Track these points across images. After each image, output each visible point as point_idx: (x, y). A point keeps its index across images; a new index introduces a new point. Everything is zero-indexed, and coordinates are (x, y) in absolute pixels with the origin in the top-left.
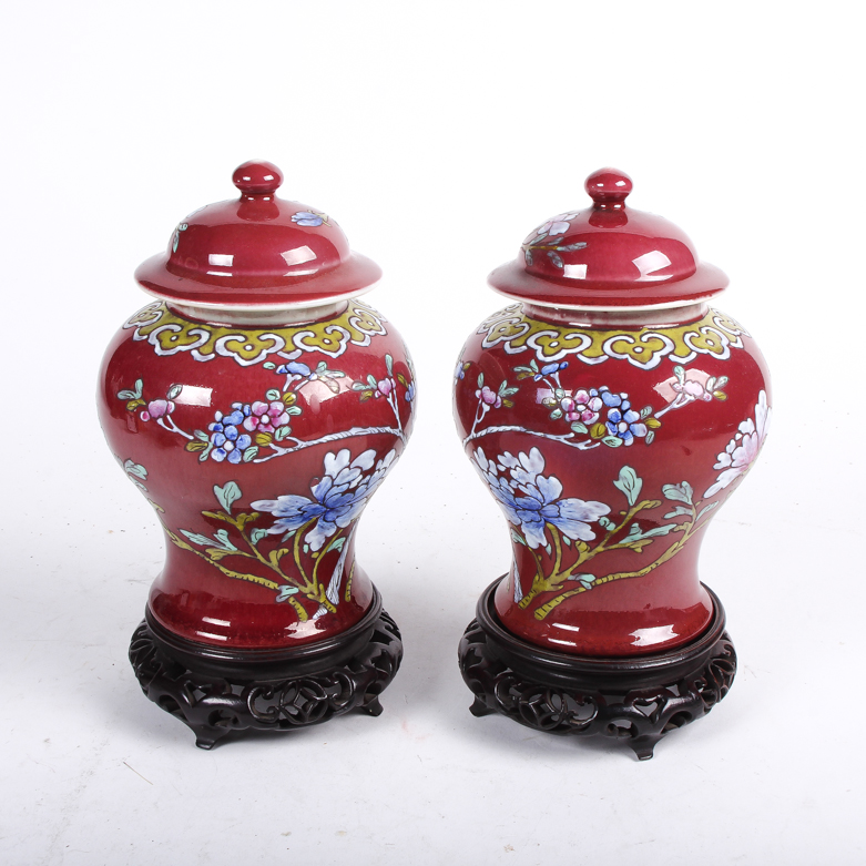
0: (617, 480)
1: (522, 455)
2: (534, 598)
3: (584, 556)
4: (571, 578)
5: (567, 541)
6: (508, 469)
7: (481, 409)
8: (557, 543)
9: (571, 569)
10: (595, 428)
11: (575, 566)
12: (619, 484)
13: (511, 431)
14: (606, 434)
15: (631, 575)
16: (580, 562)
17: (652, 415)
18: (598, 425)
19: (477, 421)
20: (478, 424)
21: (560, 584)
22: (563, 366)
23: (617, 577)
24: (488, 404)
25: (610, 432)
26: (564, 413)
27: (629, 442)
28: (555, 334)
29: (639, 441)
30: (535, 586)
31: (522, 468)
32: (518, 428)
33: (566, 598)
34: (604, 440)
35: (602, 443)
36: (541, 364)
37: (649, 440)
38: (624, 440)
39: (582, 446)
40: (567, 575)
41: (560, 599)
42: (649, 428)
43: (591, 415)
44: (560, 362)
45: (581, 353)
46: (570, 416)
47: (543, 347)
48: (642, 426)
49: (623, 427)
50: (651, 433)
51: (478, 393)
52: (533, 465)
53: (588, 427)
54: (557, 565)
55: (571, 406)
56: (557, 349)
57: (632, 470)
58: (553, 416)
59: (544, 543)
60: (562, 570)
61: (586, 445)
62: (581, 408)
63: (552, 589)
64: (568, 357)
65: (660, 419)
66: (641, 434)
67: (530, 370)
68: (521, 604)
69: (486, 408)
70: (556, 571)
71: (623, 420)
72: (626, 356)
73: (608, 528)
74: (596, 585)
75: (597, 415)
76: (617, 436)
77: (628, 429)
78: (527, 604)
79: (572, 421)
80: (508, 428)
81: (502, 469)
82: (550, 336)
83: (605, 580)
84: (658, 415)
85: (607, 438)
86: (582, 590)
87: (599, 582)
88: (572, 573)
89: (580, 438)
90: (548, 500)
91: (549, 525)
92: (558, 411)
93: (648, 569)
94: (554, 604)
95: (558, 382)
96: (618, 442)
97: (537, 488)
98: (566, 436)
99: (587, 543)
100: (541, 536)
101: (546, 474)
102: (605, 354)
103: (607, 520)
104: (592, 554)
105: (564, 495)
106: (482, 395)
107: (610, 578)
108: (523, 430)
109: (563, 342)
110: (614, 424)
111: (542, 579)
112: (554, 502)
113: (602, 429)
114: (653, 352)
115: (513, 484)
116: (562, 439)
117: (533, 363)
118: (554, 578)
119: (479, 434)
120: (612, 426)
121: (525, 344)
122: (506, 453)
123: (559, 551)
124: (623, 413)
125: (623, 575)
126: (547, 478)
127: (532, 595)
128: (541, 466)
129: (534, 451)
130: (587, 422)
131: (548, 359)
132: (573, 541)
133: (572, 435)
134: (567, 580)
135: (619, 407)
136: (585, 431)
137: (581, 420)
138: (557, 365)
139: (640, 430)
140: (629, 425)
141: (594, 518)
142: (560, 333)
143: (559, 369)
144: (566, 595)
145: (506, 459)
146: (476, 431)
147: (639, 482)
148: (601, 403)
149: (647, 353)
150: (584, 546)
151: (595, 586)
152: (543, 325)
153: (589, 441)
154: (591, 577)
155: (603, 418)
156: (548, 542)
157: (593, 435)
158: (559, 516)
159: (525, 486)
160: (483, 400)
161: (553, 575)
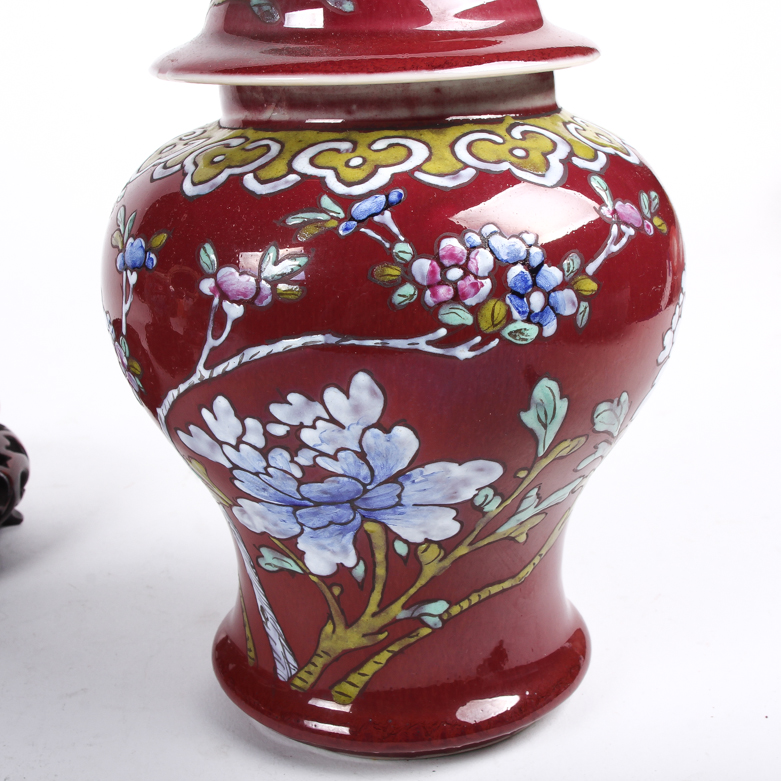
0: (527, 408)
1: (332, 395)
2: (326, 667)
3: (429, 572)
4: (402, 615)
5: (401, 549)
6: (296, 430)
7: (221, 316)
8: (380, 556)
9: (403, 599)
10: (486, 312)
11: (412, 591)
12: (529, 418)
13: (305, 347)
14: (509, 319)
15: (507, 585)
16: (422, 582)
17: (582, 271)
18: (491, 303)
19: (211, 343)
20: (213, 349)
21: (380, 631)
22: (394, 197)
23: (484, 594)
24: (239, 302)
25: (516, 315)
26: (421, 289)
27: (550, 329)
28: (345, 146)
29: (566, 324)
30: (324, 644)
31: (332, 420)
32: (319, 339)
33: (395, 654)
34: (505, 333)
35: (502, 339)
36: (346, 202)
37: (582, 320)
38: (540, 326)
39: (463, 352)
40: (397, 611)
41: (383, 657)
42: (581, 297)
43: (476, 287)
44: (384, 190)
45: (419, 168)
46: (434, 294)
47: (335, 170)
48: (568, 294)
49: (537, 300)
50: (584, 304)
51: (206, 286)
52: (356, 409)
53: (474, 310)
54: (376, 597)
55: (432, 272)
56: (367, 169)
57: (554, 385)
58: (397, 299)
59: (350, 560)
60: (383, 606)
61: (472, 349)
62: (455, 274)
63: (365, 642)
64: (397, 181)
65: (596, 277)
66: (568, 311)
67: (322, 216)
68: (298, 682)
69: (234, 311)
70: (372, 607)
71: (535, 286)
72: (505, 166)
73: (486, 509)
74: (452, 618)
75: (487, 284)
76: (528, 321)
77: (547, 303)
78: (311, 680)
79: (440, 304)
80: (296, 343)
81: (279, 430)
82: (338, 151)
83: (465, 604)
84: (591, 268)
85: (512, 327)
86: (425, 631)
87: (456, 610)
88: (405, 607)
89: (458, 335)
90: (381, 475)
91: (369, 527)
92: (408, 290)
93: (529, 568)
94: (370, 668)
95: (395, 230)
96: (532, 331)
97: (362, 455)
98: (431, 337)
99: (439, 544)
100: (345, 550)
101: (384, 425)
102: (466, 166)
103: (490, 492)
104: (447, 563)
105: (419, 461)
106: (218, 287)
107: (475, 599)
108: (333, 340)
109: (372, 156)
110: (521, 296)
111: (340, 629)
112: (396, 478)
113: (500, 310)
114: (545, 155)
115: (304, 458)
116: (421, 343)
117: (326, 202)
118: (367, 622)
119: (219, 370)
120: (517, 301)
121: (291, 171)
122: (293, 397)
123: (381, 571)
124: (535, 271)
125: (495, 589)
126: (387, 430)
127: (320, 662)
128: (374, 407)
129: (362, 379)
130: (471, 301)
131: (357, 190)
132: (413, 547)
133: (442, 332)
134: (395, 621)
135: (525, 262)
136: (468, 319)
137: (458, 297)
138: (382, 198)
139: (566, 302)
140: (547, 295)
141: (467, 494)
142: (355, 144)
143: (388, 205)
144: (395, 648)
145: (291, 410)
146: (209, 366)
147: (562, 406)
148: (491, 258)
149: (536, 157)
150: (434, 551)
151: (447, 620)
152: (310, 135)
153: (478, 339)
154: (440, 607)
155: (500, 289)
156: (359, 557)
157: (485, 325)
158: (399, 504)
159: (335, 457)
160: (224, 296)
161: (366, 618)
